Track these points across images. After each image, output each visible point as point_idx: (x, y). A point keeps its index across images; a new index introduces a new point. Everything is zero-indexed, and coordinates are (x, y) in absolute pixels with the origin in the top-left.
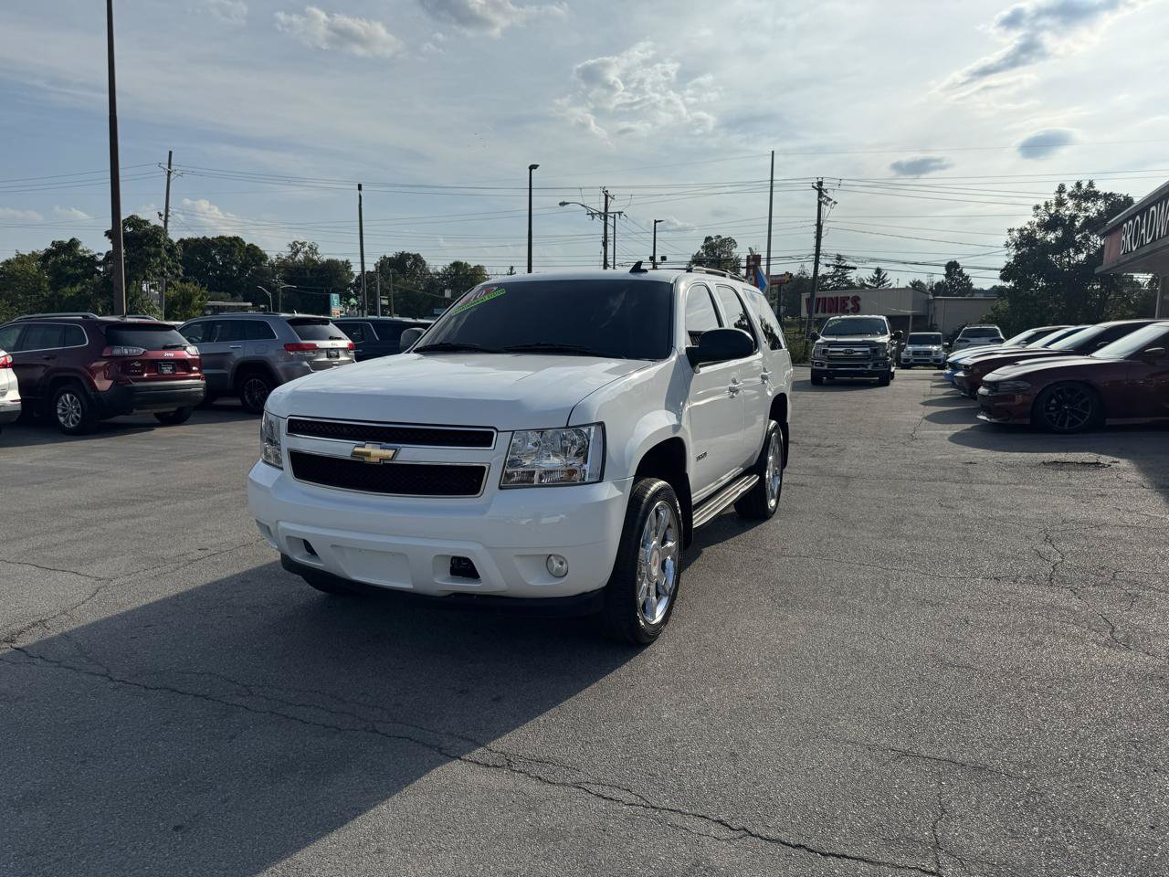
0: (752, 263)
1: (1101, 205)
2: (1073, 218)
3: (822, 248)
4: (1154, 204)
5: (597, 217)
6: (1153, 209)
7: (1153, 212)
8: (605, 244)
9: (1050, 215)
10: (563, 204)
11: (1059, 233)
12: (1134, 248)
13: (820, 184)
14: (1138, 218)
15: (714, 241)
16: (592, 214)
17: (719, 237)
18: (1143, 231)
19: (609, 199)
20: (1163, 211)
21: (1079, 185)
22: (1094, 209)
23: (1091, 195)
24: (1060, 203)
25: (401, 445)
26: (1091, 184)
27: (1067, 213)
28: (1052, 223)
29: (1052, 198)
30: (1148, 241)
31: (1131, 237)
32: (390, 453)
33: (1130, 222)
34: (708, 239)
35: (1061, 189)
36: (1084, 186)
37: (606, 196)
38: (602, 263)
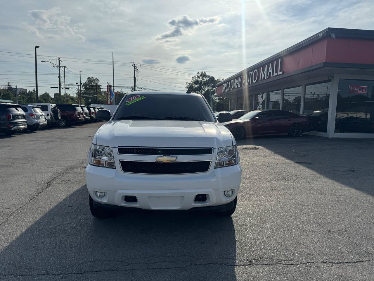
0: (109, 88)
1: (207, 78)
2: (201, 81)
3: (136, 85)
4: (233, 79)
5: (56, 67)
6: (232, 81)
7: (232, 82)
8: (59, 77)
9: (196, 80)
10: (43, 61)
11: (198, 85)
12: (227, 91)
13: (134, 64)
14: (227, 83)
15: (91, 79)
16: (54, 67)
17: (93, 78)
18: (229, 86)
19: (60, 61)
20: (235, 82)
21: (202, 72)
22: (206, 79)
23: (205, 76)
24: (198, 77)
25: (178, 155)
26: (205, 73)
27: (200, 80)
28: (196, 82)
29: (196, 75)
30: (231, 89)
31: (225, 88)
32: (174, 159)
33: (225, 84)
34: (89, 78)
35: (198, 73)
36: (203, 73)
37: (59, 60)
38: (59, 84)
